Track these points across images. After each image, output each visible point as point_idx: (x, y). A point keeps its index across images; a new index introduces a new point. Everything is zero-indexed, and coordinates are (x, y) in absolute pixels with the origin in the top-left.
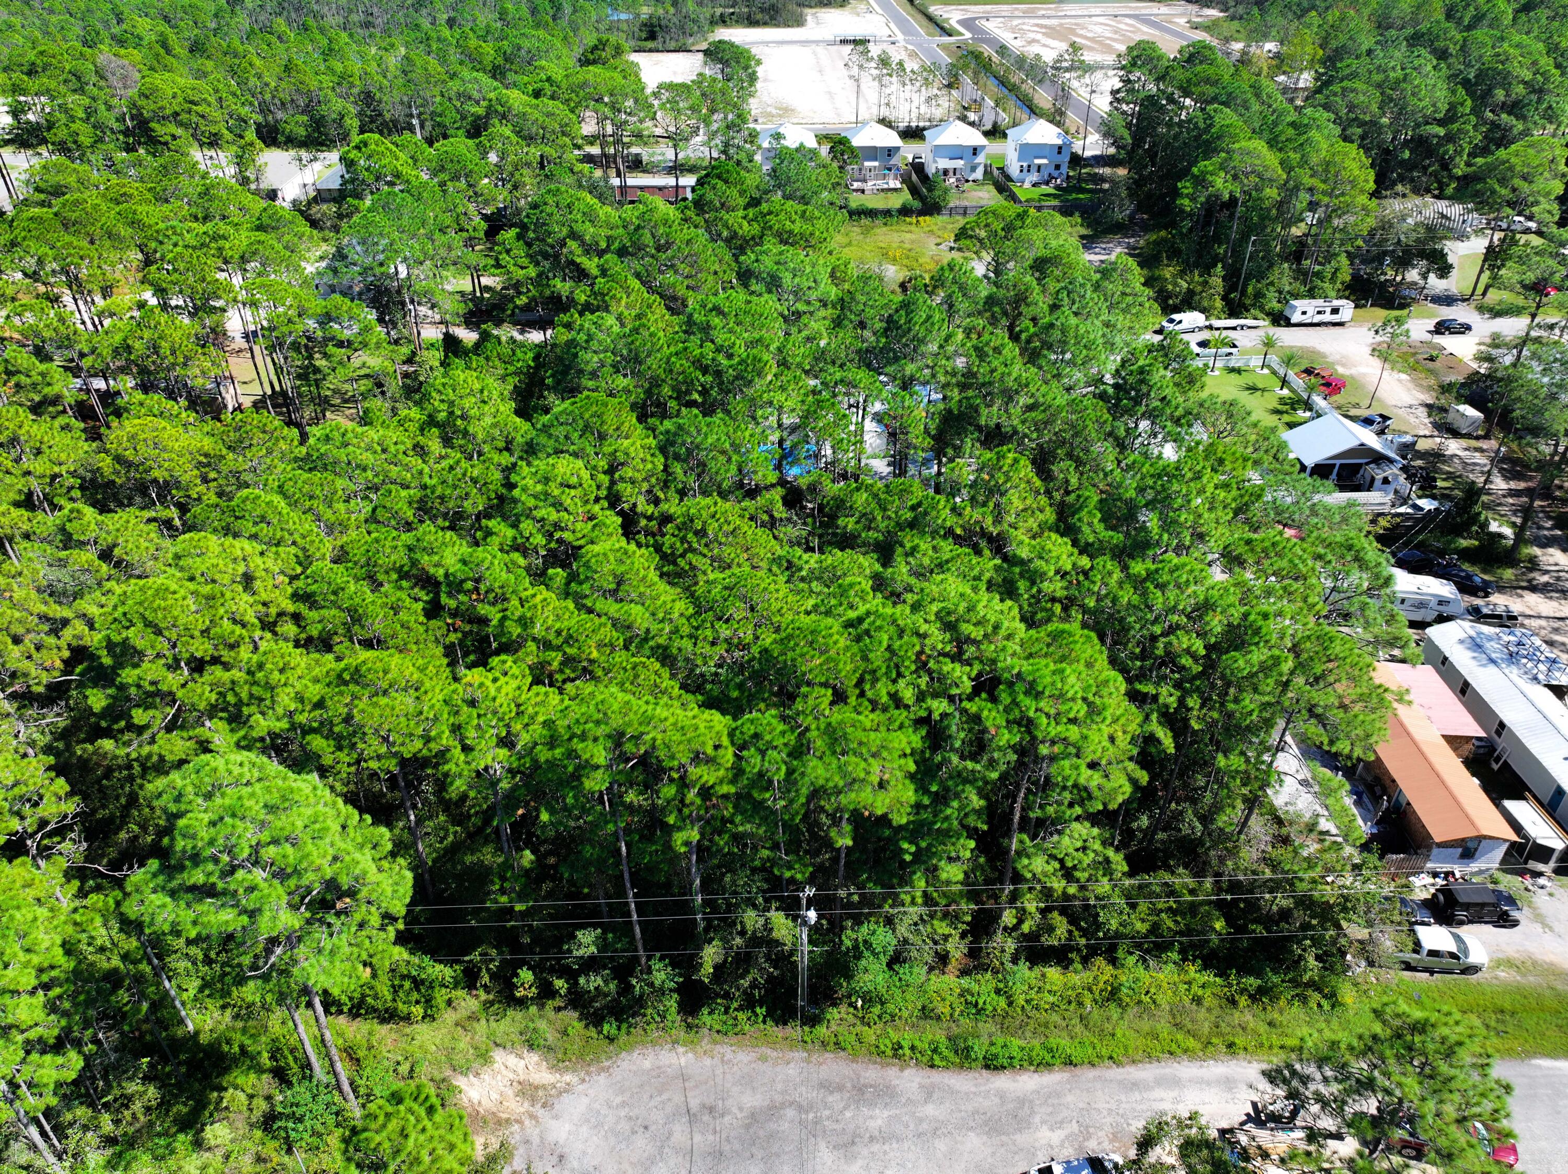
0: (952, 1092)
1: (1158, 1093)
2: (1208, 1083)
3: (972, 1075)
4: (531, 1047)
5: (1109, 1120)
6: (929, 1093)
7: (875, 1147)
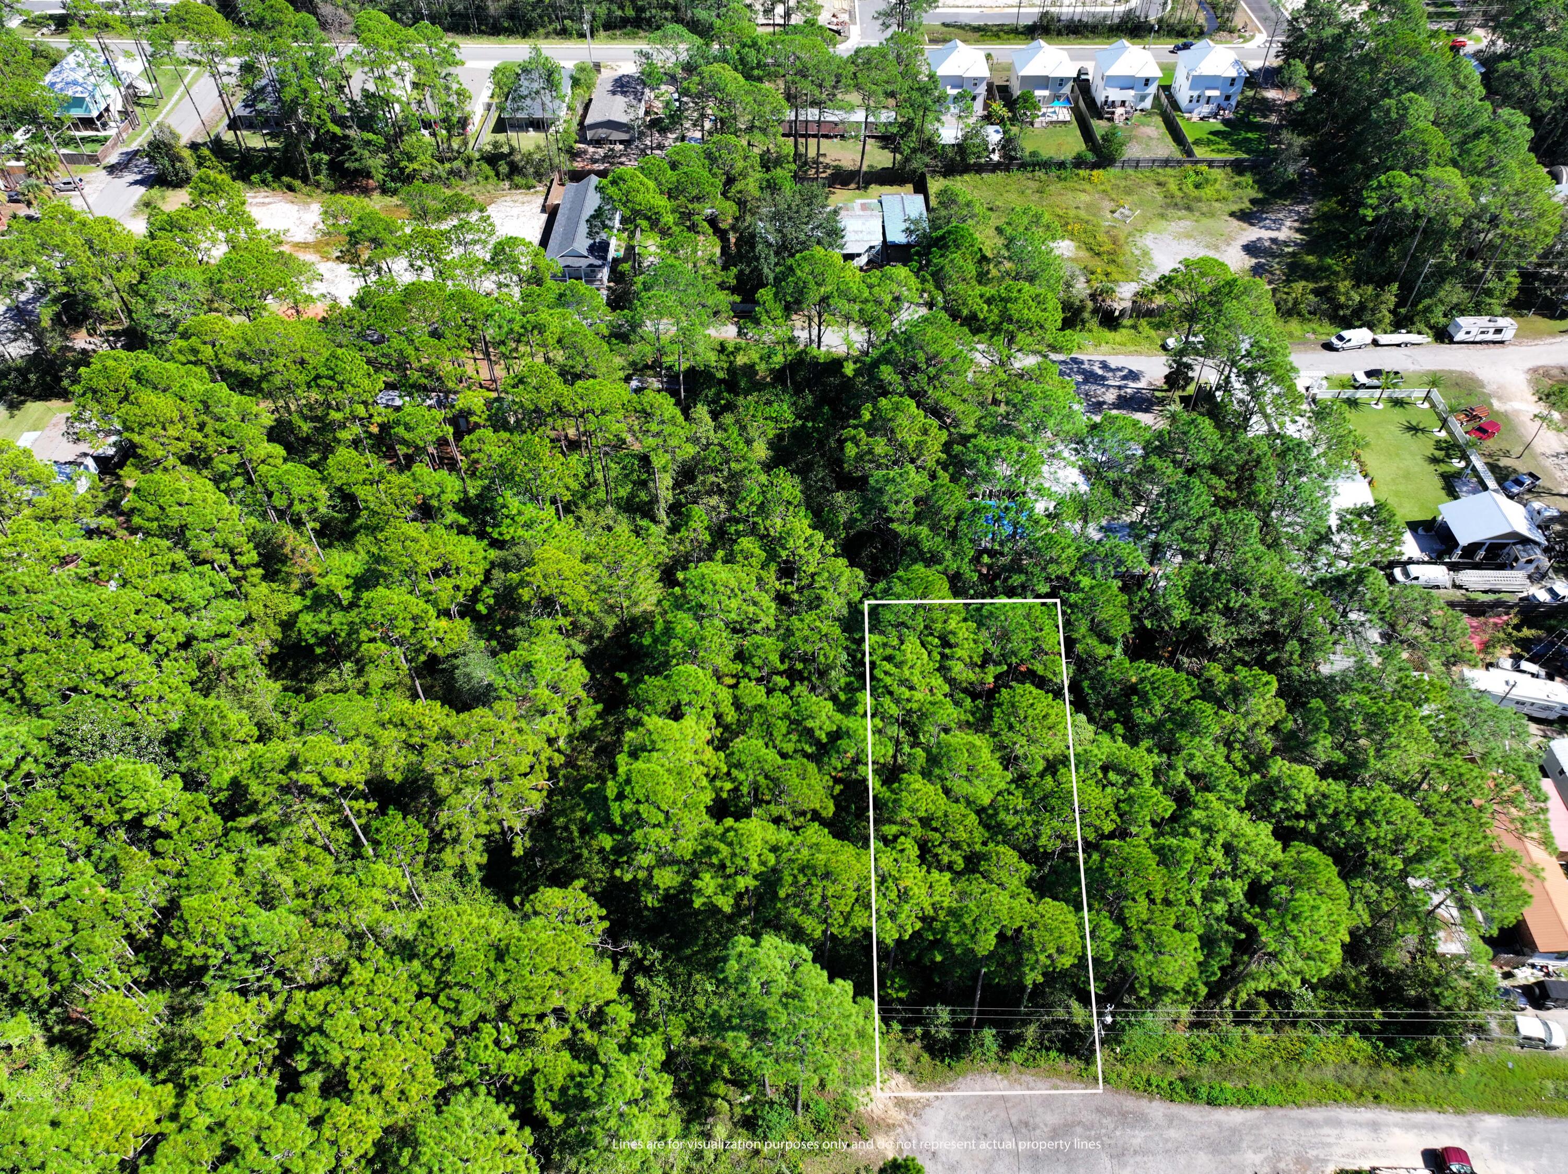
0: (1186, 1121)
1: (1326, 1130)
2: (1361, 1125)
3: (1198, 1108)
4: (898, 1070)
5: (1293, 1148)
6: (1171, 1120)
7: (1138, 1158)
